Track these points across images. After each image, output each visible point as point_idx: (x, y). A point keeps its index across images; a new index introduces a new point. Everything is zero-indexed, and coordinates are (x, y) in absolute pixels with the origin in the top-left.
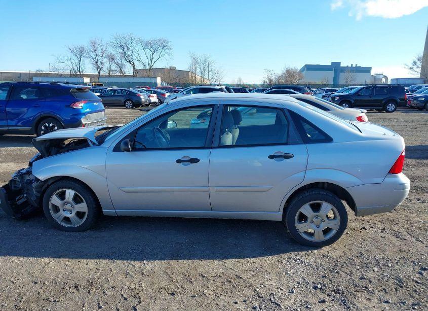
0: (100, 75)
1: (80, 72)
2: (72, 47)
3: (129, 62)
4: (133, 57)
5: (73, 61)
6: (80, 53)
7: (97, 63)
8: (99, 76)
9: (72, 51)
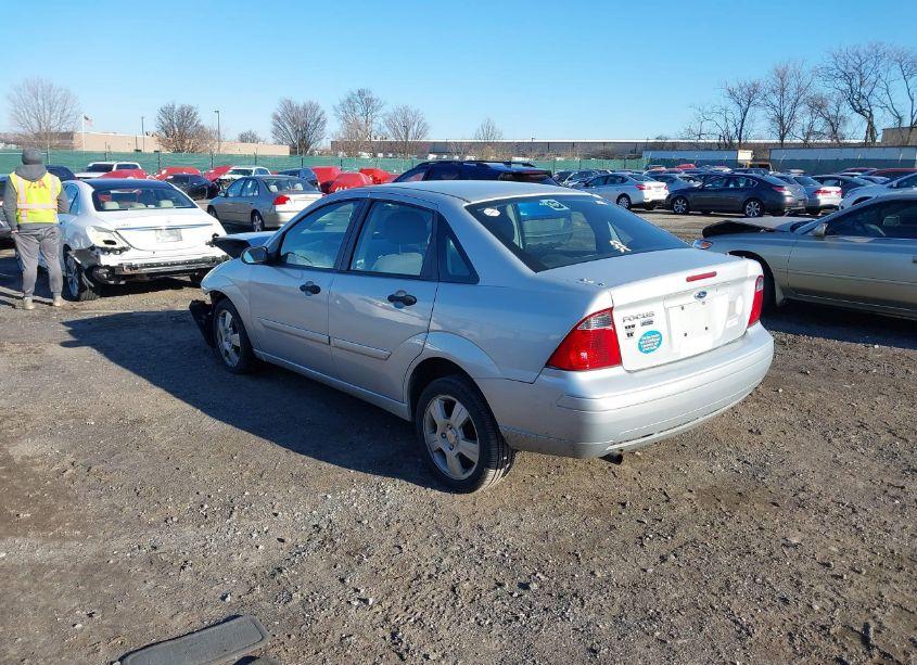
0: (782, 144)
1: (740, 139)
2: (734, 85)
3: (861, 112)
4: (873, 100)
5: (729, 116)
6: (748, 97)
7: (781, 118)
8: (782, 146)
9: (732, 94)
